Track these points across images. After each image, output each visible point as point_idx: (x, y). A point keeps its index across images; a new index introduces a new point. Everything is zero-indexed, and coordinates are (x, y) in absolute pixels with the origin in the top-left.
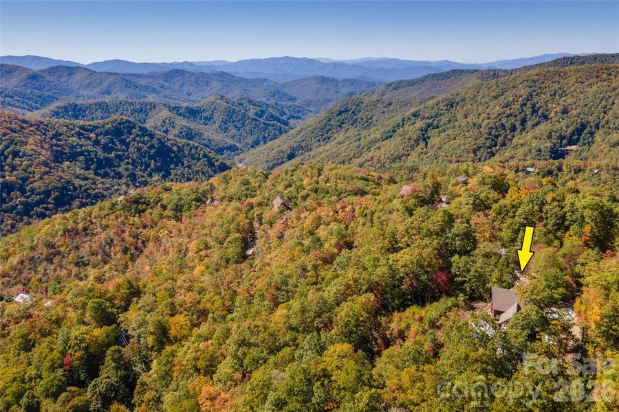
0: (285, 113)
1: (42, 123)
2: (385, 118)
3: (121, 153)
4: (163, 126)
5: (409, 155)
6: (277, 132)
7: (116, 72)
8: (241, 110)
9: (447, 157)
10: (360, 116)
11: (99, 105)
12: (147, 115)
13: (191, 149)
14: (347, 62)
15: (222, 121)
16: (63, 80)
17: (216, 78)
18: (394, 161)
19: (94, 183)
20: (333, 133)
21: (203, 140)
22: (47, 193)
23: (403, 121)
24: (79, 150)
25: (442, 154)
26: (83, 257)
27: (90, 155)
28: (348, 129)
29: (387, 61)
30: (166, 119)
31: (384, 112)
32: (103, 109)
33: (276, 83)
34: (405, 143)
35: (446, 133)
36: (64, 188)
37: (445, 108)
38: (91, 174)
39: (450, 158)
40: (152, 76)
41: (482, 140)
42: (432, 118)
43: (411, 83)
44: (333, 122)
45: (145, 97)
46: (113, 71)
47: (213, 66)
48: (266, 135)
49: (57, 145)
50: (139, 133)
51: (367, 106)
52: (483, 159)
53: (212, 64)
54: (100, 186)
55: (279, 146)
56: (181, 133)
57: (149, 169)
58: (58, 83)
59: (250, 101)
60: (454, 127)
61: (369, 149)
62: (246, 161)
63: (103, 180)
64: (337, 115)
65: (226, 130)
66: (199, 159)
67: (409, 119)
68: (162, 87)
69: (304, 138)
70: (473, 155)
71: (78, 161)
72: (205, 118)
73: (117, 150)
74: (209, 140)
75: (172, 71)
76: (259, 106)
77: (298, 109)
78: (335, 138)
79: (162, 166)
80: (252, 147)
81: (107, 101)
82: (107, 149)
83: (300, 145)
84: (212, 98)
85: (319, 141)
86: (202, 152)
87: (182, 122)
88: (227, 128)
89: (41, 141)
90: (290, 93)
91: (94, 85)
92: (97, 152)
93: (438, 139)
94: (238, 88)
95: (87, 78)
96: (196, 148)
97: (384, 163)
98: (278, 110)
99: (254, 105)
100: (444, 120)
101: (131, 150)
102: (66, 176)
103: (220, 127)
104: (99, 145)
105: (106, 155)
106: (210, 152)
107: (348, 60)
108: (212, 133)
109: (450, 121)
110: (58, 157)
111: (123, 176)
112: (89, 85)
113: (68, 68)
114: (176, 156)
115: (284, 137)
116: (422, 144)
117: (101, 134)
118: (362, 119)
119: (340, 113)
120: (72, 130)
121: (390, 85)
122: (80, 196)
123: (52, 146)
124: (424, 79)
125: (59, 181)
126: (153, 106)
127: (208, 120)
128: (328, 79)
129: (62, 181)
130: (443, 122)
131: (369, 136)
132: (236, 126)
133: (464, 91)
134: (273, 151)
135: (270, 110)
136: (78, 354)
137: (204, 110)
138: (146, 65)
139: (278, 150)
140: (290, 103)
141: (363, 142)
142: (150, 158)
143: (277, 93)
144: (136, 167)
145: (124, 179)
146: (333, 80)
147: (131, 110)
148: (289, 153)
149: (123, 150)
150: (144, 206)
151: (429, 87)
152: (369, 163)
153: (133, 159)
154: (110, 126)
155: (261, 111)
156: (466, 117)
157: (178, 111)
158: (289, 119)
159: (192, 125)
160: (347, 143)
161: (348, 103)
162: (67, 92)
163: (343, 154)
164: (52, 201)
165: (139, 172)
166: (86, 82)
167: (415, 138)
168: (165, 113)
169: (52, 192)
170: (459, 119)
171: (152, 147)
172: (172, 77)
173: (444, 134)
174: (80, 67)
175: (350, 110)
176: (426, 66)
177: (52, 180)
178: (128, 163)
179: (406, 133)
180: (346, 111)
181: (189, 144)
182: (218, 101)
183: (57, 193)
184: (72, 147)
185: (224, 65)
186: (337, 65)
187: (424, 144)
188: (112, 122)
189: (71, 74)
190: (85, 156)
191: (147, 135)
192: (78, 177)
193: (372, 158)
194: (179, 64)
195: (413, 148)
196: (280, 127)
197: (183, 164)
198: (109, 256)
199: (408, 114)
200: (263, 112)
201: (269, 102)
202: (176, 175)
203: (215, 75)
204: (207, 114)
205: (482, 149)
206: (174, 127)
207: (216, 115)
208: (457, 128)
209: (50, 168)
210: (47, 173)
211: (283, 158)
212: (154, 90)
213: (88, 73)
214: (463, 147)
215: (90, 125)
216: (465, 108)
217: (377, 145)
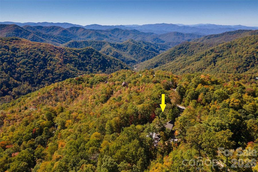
0: (158, 48)
1: (61, 49)
2: (199, 51)
3: (88, 61)
4: (107, 51)
5: (206, 68)
6: (153, 55)
7: (93, 29)
8: (139, 46)
9: (223, 70)
10: (188, 50)
11: (84, 42)
12: (102, 47)
13: (115, 61)
14: (190, 26)
15: (131, 50)
16: (74, 32)
17: (132, 32)
18: (199, 70)
19: (77, 72)
20: (176, 57)
21: (122, 57)
22: (60, 75)
23: (206, 53)
24: (73, 59)
25: (221, 69)
26: (58, 98)
27: (76, 61)
28: (182, 56)
29: (209, 25)
30: (109, 48)
31: (199, 49)
32: (86, 44)
33: (157, 35)
34: (205, 63)
35: (225, 59)
36: (66, 73)
37: (226, 48)
38: (76, 69)
39: (224, 71)
40: (107, 31)
41: (242, 63)
42: (219, 52)
43: (216, 36)
44: (176, 52)
45: (103, 39)
46: (92, 29)
47: (132, 27)
48: (148, 57)
49: (66, 57)
50: (96, 54)
51: (192, 46)
52: (241, 72)
53: (131, 26)
54: (78, 73)
55: (152, 62)
56: (114, 54)
57: (98, 68)
58: (73, 33)
59: (144, 42)
60: (229, 56)
61: (189, 65)
62: (138, 67)
63: (80, 71)
64: (178, 49)
65: (132, 54)
66: (117, 65)
67: (209, 52)
68: (110, 35)
69: (162, 59)
70: (236, 70)
71: (72, 63)
72: (124, 49)
73: (87, 60)
74: (124, 58)
75: (115, 29)
76: (147, 44)
77: (164, 46)
78: (176, 59)
79: (103, 67)
80: (142, 61)
81: (88, 41)
82: (83, 59)
83: (160, 61)
84: (128, 41)
85: (169, 60)
86: (119, 62)
87: (114, 50)
88: (132, 53)
89: (60, 55)
90: (162, 39)
91: (85, 34)
92: (79, 61)
93: (220, 62)
94: (141, 36)
95: (83, 32)
96: (117, 61)
97: (194, 71)
98: (155, 46)
99: (145, 44)
100: (225, 53)
101: (92, 60)
102: (67, 69)
103: (129, 52)
104: (80, 58)
105: (82, 62)
106: (122, 63)
107: (191, 25)
108: (126, 55)
109: (228, 54)
110: (65, 62)
111: (88, 70)
112: (83, 34)
113: (76, 27)
114: (109, 63)
115: (155, 58)
116: (213, 64)
117: (81, 53)
118: (189, 51)
119: (180, 48)
120: (71, 51)
121: (206, 37)
122: (71, 77)
123: (64, 57)
124: (223, 34)
125: (64, 70)
126: (104, 43)
127: (125, 49)
128: (180, 33)
129: (66, 70)
130: (224, 54)
131: (190, 59)
132: (136, 53)
133: (237, 40)
134: (149, 64)
135: (152, 46)
136: (37, 129)
137: (124, 45)
138: (106, 26)
139: (151, 63)
140: (161, 43)
141: (186, 62)
142: (99, 64)
143: (157, 39)
144: (93, 67)
145: (88, 71)
146: (182, 34)
147: (96, 45)
148: (155, 65)
149: (89, 60)
150: (82, 82)
151: (224, 38)
152: (187, 71)
153: (92, 64)
154: (85, 50)
155: (147, 46)
156: (236, 52)
157: (114, 45)
158: (160, 50)
159: (118, 51)
160: (180, 61)
161: (183, 44)
162: (75, 37)
163: (177, 67)
164: (61, 78)
165: (94, 69)
166: (82, 33)
167: (210, 61)
168: (108, 46)
169: (62, 75)
170: (232, 53)
171: (100, 59)
172: (115, 31)
173: (224, 60)
174: (80, 27)
175: (184, 47)
176: (228, 27)
177: (62, 70)
178: (90, 65)
179: (206, 58)
180: (183, 48)
181: (114, 59)
182: (130, 42)
183: (63, 75)
184: (71, 58)
185: (137, 27)
186: (185, 27)
187: (214, 64)
188: (86, 49)
189: (77, 30)
190: (75, 62)
191: (98, 55)
192: (71, 69)
193: (189, 69)
194: (119, 26)
195: (208, 65)
196: (155, 53)
197: (111, 67)
198: (66, 99)
199: (209, 50)
200: (148, 47)
201: (152, 43)
202: (108, 71)
203: (132, 31)
204: (125, 47)
205: (241, 68)
206: (111, 52)
207: (128, 48)
208: (230, 57)
209: (62, 65)
210: (60, 67)
211: (152, 67)
212: (107, 37)
213: (83, 29)
214: (232, 66)
215: (78, 50)
216: (236, 48)
217: (193, 63)
